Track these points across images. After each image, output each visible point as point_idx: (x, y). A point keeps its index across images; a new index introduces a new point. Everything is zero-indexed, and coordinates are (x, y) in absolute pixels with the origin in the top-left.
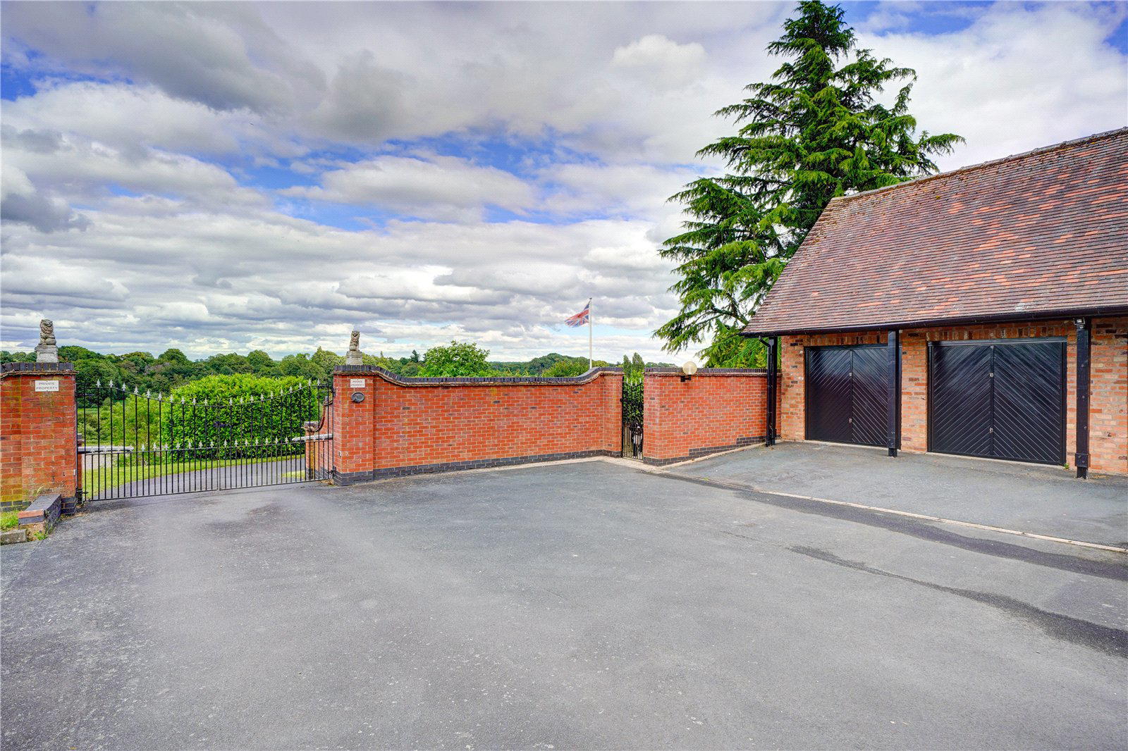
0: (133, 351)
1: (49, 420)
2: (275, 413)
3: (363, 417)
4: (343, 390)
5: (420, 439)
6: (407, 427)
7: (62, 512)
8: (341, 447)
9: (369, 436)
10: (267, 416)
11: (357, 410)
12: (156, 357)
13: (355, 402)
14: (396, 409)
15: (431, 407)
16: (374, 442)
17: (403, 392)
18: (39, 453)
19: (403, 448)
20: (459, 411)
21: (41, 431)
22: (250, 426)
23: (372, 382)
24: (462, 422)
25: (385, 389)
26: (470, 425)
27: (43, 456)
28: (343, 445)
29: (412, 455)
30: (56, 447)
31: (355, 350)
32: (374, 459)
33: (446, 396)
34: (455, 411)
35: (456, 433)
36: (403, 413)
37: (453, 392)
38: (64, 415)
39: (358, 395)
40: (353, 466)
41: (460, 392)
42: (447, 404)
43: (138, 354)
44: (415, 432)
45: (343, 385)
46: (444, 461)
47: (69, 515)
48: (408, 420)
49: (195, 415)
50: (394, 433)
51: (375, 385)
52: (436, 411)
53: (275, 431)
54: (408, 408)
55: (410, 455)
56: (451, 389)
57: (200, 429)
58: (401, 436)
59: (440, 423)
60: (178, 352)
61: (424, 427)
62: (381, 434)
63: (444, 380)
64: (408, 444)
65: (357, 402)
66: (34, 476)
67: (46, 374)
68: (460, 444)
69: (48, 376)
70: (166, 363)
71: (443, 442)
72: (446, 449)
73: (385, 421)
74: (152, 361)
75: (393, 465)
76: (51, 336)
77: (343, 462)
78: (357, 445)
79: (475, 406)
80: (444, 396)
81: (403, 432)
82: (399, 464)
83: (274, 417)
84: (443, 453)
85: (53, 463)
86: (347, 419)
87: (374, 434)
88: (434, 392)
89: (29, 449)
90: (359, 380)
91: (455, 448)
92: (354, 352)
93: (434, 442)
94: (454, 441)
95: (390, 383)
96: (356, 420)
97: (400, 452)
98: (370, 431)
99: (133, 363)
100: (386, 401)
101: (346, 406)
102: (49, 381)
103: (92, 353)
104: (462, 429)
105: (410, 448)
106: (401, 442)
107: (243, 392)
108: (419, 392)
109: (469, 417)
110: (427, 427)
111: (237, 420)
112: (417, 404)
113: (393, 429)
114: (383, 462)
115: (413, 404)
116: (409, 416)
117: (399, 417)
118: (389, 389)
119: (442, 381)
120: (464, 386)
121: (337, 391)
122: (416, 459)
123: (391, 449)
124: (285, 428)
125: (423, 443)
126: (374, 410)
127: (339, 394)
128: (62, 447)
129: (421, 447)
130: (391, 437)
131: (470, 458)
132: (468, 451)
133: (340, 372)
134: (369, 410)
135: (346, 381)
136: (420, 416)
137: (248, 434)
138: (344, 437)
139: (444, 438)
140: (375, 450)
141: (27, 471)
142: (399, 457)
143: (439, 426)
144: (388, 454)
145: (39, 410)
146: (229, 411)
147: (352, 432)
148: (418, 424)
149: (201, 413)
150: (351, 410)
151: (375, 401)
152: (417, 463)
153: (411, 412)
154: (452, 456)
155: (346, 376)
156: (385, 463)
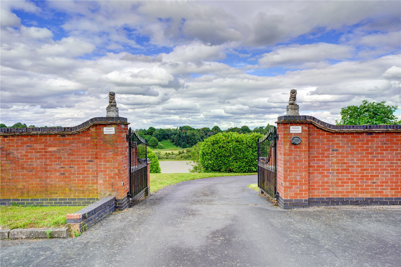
0: (204, 127)
1: (111, 151)
2: (247, 151)
3: (300, 156)
4: (284, 134)
5: (347, 176)
6: (336, 165)
7: (116, 207)
8: (283, 179)
9: (305, 171)
10: (243, 152)
11: (295, 151)
12: (211, 129)
13: (294, 144)
14: (326, 150)
15: (357, 150)
16: (309, 176)
17: (332, 137)
18: (106, 171)
19: (332, 183)
20: (383, 153)
21: (106, 158)
22: (235, 157)
23: (307, 129)
24: (385, 163)
25: (317, 134)
26: (393, 166)
27: (107, 173)
28: (285, 178)
29: (340, 189)
30: (114, 168)
31: (293, 104)
32: (309, 189)
33: (370, 141)
34: (378, 153)
35: (380, 173)
36: (332, 154)
37: (377, 137)
38: (117, 148)
39: (296, 138)
40: (292, 194)
41: (384, 137)
42: (371, 147)
43: (205, 128)
44: (342, 170)
45: (284, 131)
46: (369, 196)
47: (120, 210)
48: (336, 160)
49: (213, 151)
50: (325, 170)
51: (309, 131)
52: (361, 153)
53: (247, 160)
54: (337, 150)
55: (338, 189)
56: (374, 135)
57: (214, 157)
58: (331, 173)
59: (364, 163)
60: (217, 127)
61: (350, 166)
62: (314, 170)
63: (368, 127)
64: (337, 179)
65: (295, 144)
66: (103, 184)
67: (109, 123)
68: (383, 182)
69: (109, 124)
70: (214, 131)
71: (367, 179)
72: (370, 186)
73: (318, 160)
74: (209, 131)
75: (324, 195)
76: (113, 101)
77: (285, 191)
78: (296, 178)
79: (397, 150)
80: (368, 141)
81: (332, 170)
82: (329, 195)
83: (246, 153)
84: (368, 189)
85: (112, 178)
86: (287, 158)
87: (309, 170)
88: (359, 137)
89: (101, 168)
90: (297, 127)
91: (378, 186)
92: (293, 106)
93: (359, 179)
94: (378, 179)
95: (321, 129)
96: (295, 158)
97: (329, 186)
98: (305, 167)
99: (204, 132)
100: (318, 144)
101: (287, 147)
102: (110, 128)
103: (192, 128)
104: (385, 170)
105: (338, 183)
106: (330, 178)
107: (232, 140)
108: (346, 137)
109: (392, 160)
110: (353, 166)
111: (230, 154)
112: (344, 147)
113: (324, 166)
114: (316, 193)
115: (341, 147)
116: (337, 157)
117: (329, 157)
118: (320, 134)
119: (366, 128)
120: (387, 132)
121: (280, 136)
122: (343, 192)
123: (323, 183)
124: (251, 159)
125: (349, 179)
126: (309, 151)
127: (282, 138)
128: (117, 168)
129: (348, 183)
130: (322, 173)
131: (392, 195)
132: (391, 189)
133: (282, 121)
134: (305, 151)
135: (287, 128)
136: (347, 157)
137: (235, 161)
138: (285, 171)
139: (368, 176)
140: (309, 183)
141: (101, 181)
142: (329, 189)
143: (363, 166)
144: (320, 186)
145: (106, 145)
146: (226, 149)
147: (291, 168)
148: (345, 163)
149: (215, 150)
150: (291, 151)
151: (309, 144)
152: (344, 195)
153: (339, 153)
154: (376, 192)
155: (287, 124)
156: (318, 194)
